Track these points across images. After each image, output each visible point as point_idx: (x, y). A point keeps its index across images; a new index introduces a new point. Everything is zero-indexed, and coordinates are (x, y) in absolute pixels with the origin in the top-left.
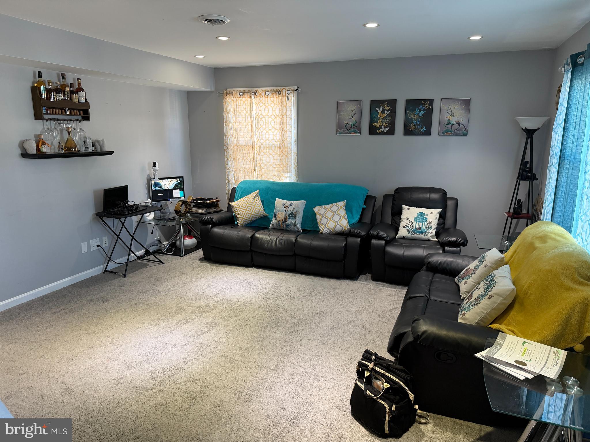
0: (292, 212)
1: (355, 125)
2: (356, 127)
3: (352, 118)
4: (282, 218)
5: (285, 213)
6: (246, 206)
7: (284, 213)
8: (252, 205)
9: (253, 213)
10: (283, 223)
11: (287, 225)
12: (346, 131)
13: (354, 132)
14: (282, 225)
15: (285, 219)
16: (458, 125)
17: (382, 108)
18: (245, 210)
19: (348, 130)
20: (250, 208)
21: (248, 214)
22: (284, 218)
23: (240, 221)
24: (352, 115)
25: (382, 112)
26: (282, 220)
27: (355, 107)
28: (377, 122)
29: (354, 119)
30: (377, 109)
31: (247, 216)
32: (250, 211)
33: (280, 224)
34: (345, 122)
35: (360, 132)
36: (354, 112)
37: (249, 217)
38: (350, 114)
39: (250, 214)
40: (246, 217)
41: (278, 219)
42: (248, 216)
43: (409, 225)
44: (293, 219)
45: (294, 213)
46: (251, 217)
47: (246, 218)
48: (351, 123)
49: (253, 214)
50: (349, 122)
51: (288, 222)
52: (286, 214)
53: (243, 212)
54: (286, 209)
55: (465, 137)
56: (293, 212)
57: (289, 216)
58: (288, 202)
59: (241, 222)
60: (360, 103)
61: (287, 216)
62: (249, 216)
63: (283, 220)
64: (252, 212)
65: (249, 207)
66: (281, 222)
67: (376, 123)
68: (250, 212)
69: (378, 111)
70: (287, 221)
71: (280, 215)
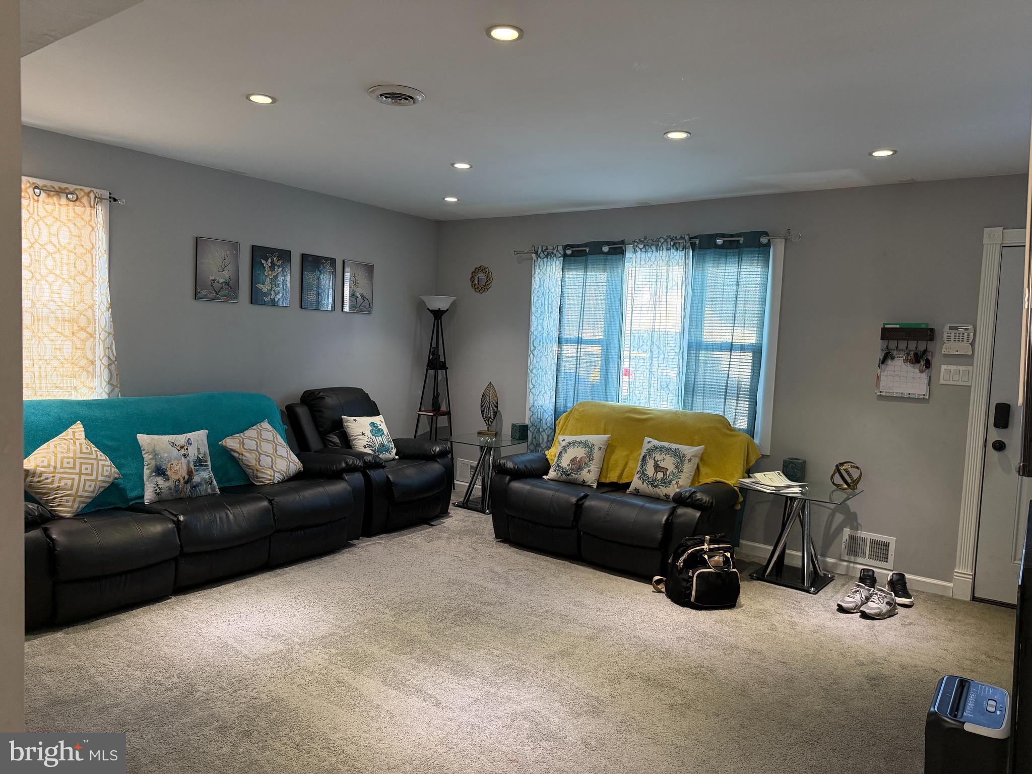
0: (198, 457)
1: (228, 285)
2: (231, 288)
3: (224, 271)
4: (183, 473)
5: (186, 461)
6: (74, 464)
7: (184, 461)
8: (91, 459)
9: (100, 478)
10: (186, 482)
11: (194, 487)
12: (212, 293)
13: (228, 297)
14: (183, 487)
15: (190, 473)
16: (363, 299)
17: (270, 260)
18: (76, 474)
19: (216, 292)
20: (89, 467)
21: (88, 483)
22: (186, 472)
23: (70, 504)
24: (223, 266)
25: (270, 267)
26: (184, 478)
27: (228, 252)
28: (263, 284)
29: (226, 274)
30: (263, 261)
31: (87, 488)
32: (91, 474)
33: (180, 486)
34: (212, 278)
35: (237, 297)
36: (227, 262)
37: (91, 489)
38: (220, 265)
39: (93, 481)
40: (86, 491)
41: (174, 477)
42: (90, 486)
43: (370, 443)
44: (204, 470)
45: (202, 457)
46: (97, 488)
47: (86, 494)
48: (221, 281)
49: (100, 481)
50: (217, 278)
51: (196, 479)
52: (189, 462)
53: (73, 479)
54: (183, 452)
55: (368, 316)
56: (200, 456)
57: (195, 466)
58: (181, 439)
59: (72, 507)
60: (236, 246)
61: (192, 467)
62: (93, 486)
63: (187, 477)
64: (97, 477)
65: (84, 467)
66: (182, 481)
67: (261, 285)
68: (93, 478)
69: (265, 265)
70: (195, 477)
71: (177, 468)
